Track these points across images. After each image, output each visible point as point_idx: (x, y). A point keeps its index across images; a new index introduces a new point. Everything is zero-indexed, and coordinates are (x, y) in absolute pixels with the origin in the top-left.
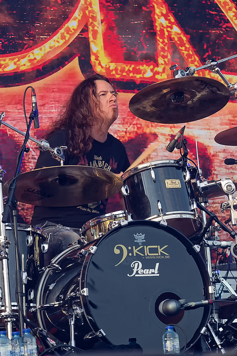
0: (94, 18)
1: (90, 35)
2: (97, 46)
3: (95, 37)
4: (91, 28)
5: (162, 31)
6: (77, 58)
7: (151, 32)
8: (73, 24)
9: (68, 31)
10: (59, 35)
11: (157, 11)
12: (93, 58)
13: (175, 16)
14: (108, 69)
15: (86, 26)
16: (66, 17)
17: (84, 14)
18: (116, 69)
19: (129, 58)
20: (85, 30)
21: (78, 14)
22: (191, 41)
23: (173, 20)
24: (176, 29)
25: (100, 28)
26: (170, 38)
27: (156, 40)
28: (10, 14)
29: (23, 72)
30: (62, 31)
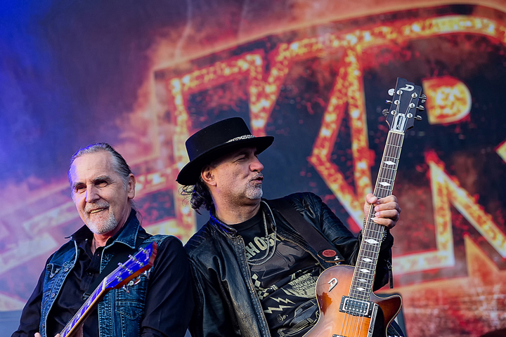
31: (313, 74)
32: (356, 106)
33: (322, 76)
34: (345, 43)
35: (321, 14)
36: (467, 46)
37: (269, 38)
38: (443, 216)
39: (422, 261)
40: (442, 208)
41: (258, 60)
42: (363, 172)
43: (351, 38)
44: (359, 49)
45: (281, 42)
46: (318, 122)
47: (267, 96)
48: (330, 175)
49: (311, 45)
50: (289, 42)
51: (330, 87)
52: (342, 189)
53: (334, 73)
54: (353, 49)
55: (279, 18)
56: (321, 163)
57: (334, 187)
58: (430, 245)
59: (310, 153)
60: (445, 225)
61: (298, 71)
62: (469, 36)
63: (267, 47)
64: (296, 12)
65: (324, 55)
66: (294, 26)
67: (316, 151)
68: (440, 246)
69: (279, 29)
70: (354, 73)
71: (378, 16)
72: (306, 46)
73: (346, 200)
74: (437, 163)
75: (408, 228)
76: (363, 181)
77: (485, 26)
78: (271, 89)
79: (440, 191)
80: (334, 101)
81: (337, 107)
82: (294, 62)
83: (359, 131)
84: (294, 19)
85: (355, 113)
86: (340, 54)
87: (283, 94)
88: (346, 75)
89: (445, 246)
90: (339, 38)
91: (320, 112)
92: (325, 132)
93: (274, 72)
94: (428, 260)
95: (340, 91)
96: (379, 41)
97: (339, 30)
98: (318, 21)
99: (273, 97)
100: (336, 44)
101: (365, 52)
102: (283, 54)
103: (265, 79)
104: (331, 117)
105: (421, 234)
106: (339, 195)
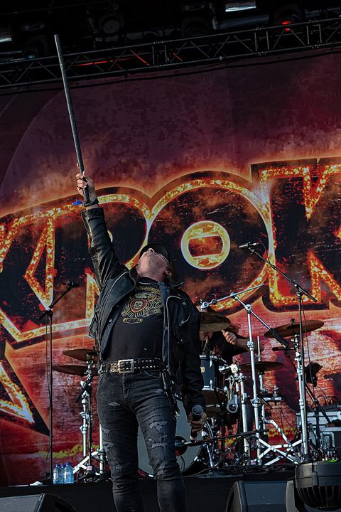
0: (272, 274)
1: (270, 284)
2: (274, 289)
3: (272, 284)
4: (270, 280)
5: (315, 275)
6: (261, 297)
7: (308, 276)
8: (259, 279)
9: (256, 283)
10: (251, 286)
11: (312, 264)
12: (271, 296)
13: (324, 265)
14: (280, 301)
15: (267, 279)
16: (256, 276)
17: (267, 272)
18: (285, 300)
19: (293, 293)
20: (267, 281)
21: (262, 274)
22: (335, 278)
23: (322, 268)
24: (324, 272)
25: (276, 279)
26: (320, 278)
27: (311, 280)
28: (222, 280)
29: (229, 309)
30: (253, 283)
31: (30, 232)
32: (50, 247)
33: (35, 233)
34: (47, 215)
35: (37, 201)
36: (113, 210)
37: (9, 216)
38: (91, 301)
39: (76, 324)
40: (91, 297)
41: (3, 228)
42: (50, 280)
43: (51, 212)
44: (54, 217)
45: (15, 218)
46: (31, 257)
47: (6, 246)
48: (33, 283)
49: (30, 218)
50: (19, 218)
51: (37, 239)
52: (38, 290)
53: (41, 231)
54: (51, 218)
55: (14, 205)
56: (29, 277)
57: (34, 289)
58: (82, 316)
59: (24, 274)
60: (91, 305)
61: (22, 232)
62: (114, 205)
63: (7, 221)
64: (23, 201)
65: (36, 222)
66: (22, 209)
67: (27, 272)
68: (87, 316)
69: (15, 211)
70: (51, 230)
71: (66, 199)
72: (27, 219)
73: (39, 295)
74: (91, 274)
75: (71, 308)
76: (49, 284)
77: (124, 198)
78: (8, 242)
79: (91, 287)
80: (39, 245)
81: (40, 248)
82: (21, 227)
83: (51, 259)
84: (22, 205)
85: (49, 251)
86: (44, 221)
87: (14, 244)
88: (47, 231)
89: (89, 316)
90: (44, 213)
91: (32, 251)
92: (33, 262)
93: (10, 233)
94: (79, 324)
95: (43, 240)
96: (66, 212)
97: (45, 208)
98: (34, 205)
99: (8, 246)
100: (43, 216)
101: (57, 219)
102: (16, 224)
103: (5, 238)
104: (36, 254)
105: (77, 311)
106: (36, 293)
